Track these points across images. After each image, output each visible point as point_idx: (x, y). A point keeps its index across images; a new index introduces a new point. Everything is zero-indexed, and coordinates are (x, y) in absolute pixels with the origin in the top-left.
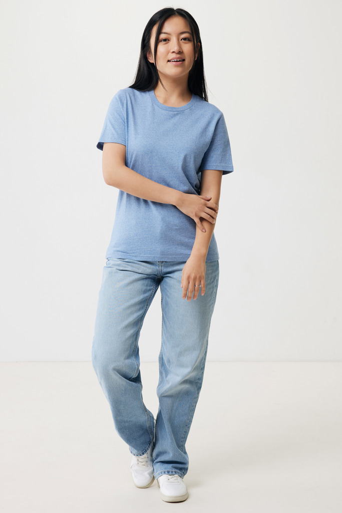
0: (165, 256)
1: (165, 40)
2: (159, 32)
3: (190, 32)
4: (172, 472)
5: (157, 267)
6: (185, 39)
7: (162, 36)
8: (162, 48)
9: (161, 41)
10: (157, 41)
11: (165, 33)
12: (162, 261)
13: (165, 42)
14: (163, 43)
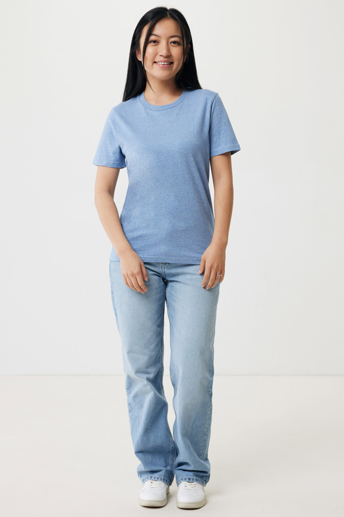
0: (169, 257)
1: (155, 41)
2: (150, 33)
3: (181, 36)
4: (193, 479)
5: (160, 269)
6: (174, 42)
7: (152, 38)
8: (150, 49)
9: (151, 42)
10: (147, 42)
11: (155, 35)
12: (165, 262)
13: (154, 44)
14: (152, 44)
